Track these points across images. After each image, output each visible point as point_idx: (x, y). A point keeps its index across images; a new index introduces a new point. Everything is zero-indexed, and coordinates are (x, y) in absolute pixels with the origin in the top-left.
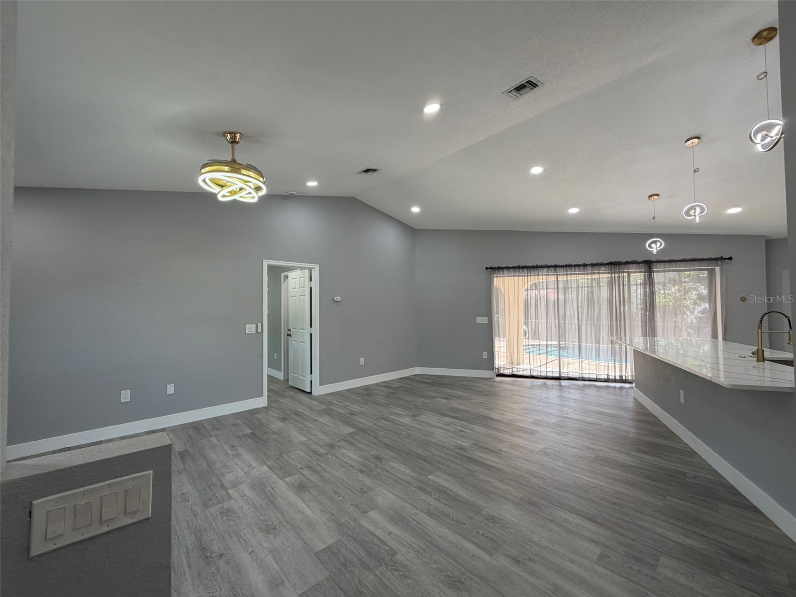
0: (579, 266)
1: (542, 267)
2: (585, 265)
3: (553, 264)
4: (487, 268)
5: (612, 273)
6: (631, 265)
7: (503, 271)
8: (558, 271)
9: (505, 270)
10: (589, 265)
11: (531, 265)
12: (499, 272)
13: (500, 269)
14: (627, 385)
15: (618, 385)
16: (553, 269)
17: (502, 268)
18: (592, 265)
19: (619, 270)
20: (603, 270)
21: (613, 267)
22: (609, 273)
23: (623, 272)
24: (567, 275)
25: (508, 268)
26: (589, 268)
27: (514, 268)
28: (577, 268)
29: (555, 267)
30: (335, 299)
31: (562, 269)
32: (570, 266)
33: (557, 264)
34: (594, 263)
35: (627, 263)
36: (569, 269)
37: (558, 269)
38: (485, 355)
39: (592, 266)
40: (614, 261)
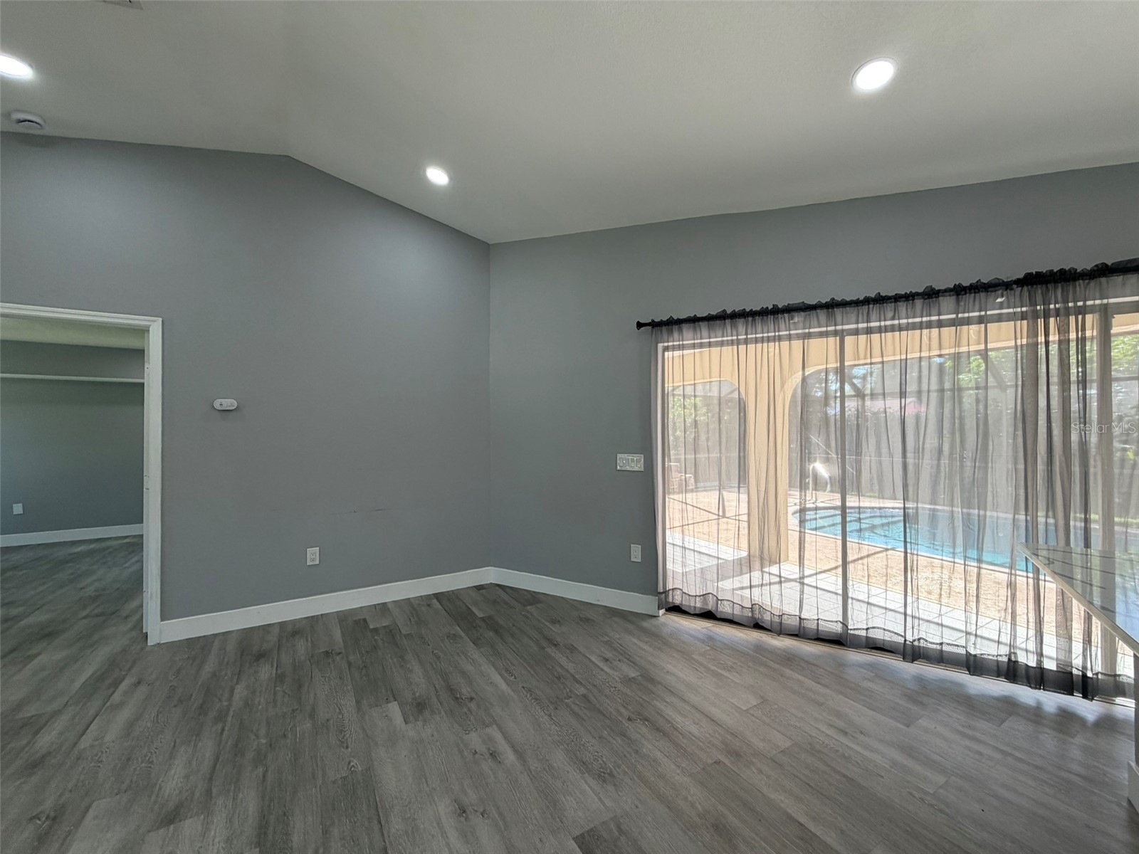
0: (909, 297)
1: (790, 310)
2: (931, 294)
3: (825, 299)
4: (640, 325)
5: (1035, 315)
6: (1118, 279)
7: (680, 331)
8: (839, 318)
9: (684, 326)
10: (946, 291)
11: (757, 308)
12: (670, 333)
13: (671, 324)
14: (1088, 709)
15: (1051, 700)
16: (822, 314)
17: (679, 322)
18: (959, 291)
19: (1066, 301)
20: (1001, 306)
21: (1039, 291)
22: (1023, 316)
23: (1083, 311)
24: (869, 331)
25: (694, 321)
26: (947, 302)
27: (709, 319)
28: (902, 307)
29: (831, 306)
30: (217, 404)
31: (852, 312)
32: (880, 300)
33: (839, 299)
34: (966, 284)
35: (1103, 271)
36: (875, 310)
37: (838, 312)
38: (636, 553)
39: (958, 294)
40: (1043, 269)
